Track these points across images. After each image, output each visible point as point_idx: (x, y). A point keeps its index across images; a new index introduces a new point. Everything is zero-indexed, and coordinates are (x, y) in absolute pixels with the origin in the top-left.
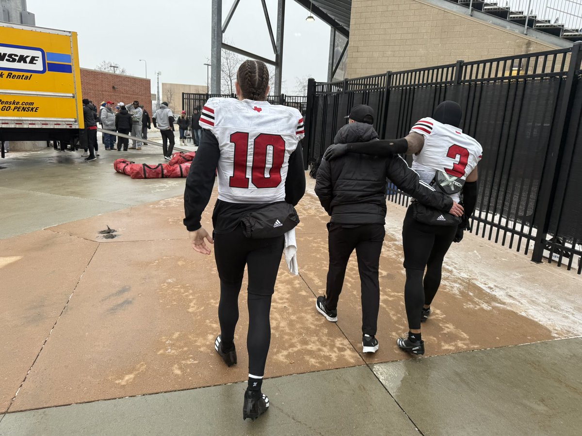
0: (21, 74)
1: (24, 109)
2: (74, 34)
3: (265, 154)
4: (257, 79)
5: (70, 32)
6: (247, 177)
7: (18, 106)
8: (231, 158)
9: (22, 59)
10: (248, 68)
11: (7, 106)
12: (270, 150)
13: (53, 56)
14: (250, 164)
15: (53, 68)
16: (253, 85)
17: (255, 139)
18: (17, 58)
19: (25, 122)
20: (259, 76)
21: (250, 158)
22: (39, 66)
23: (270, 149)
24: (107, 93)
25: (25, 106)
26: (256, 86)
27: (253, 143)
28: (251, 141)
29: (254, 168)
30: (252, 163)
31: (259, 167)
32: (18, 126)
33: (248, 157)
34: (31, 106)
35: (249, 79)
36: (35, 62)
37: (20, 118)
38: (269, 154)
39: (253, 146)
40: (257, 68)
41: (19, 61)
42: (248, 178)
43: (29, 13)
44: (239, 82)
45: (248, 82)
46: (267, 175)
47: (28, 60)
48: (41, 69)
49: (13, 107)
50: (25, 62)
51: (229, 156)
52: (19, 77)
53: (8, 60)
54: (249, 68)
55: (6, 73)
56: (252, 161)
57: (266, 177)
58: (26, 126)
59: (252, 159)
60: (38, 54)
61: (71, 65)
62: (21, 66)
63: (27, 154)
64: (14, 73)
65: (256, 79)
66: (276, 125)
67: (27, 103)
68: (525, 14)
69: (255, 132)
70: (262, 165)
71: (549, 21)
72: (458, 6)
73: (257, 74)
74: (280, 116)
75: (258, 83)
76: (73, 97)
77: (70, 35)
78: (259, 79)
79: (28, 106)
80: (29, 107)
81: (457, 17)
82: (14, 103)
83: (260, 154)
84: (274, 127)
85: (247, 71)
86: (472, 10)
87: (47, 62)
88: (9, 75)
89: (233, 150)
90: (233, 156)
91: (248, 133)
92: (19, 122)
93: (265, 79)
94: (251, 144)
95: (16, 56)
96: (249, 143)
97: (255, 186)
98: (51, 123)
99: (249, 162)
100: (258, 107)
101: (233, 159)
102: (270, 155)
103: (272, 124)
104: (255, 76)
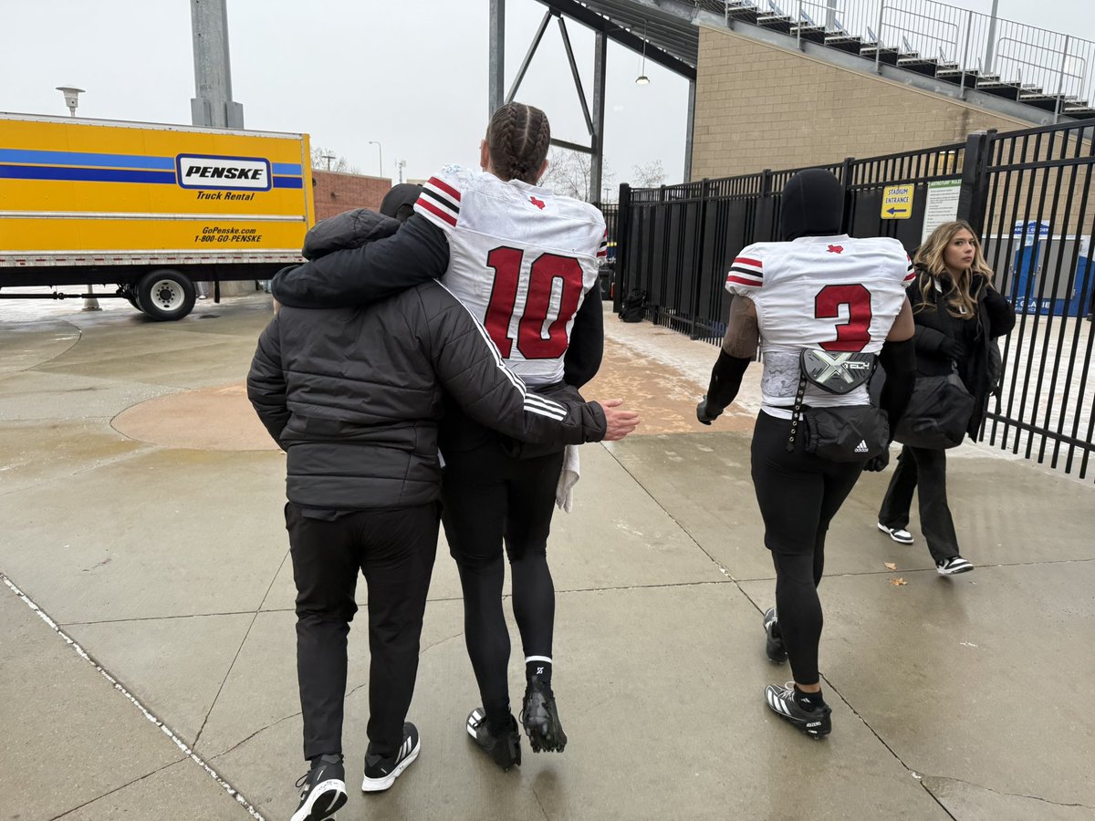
0: (241, 193)
1: (244, 239)
2: (308, 136)
3: (548, 294)
4: (525, 141)
5: (300, 135)
6: (510, 335)
7: (237, 235)
8: (485, 297)
9: (244, 174)
10: (509, 115)
11: (224, 235)
12: (557, 286)
13: (279, 167)
14: (519, 311)
15: (279, 183)
16: (513, 150)
17: (533, 264)
18: (237, 173)
19: (244, 255)
20: (531, 135)
21: (521, 300)
22: (262, 181)
23: (558, 284)
24: (324, 205)
25: (245, 235)
26: (521, 153)
27: (529, 271)
28: (526, 266)
29: (524, 321)
30: (522, 311)
31: (533, 318)
32: (236, 261)
33: (517, 297)
34: (252, 235)
35: (508, 137)
36: (258, 176)
37: (240, 251)
38: (555, 293)
39: (528, 278)
40: (528, 119)
41: (240, 177)
42: (512, 339)
43: (236, 104)
44: (490, 142)
45: (505, 142)
46: (545, 335)
47: (250, 174)
48: (265, 185)
49: (231, 236)
50: (247, 177)
51: (479, 293)
52: (239, 197)
53: (227, 176)
54: (512, 116)
55: (224, 192)
56: (524, 306)
57: (543, 337)
58: (245, 261)
59: (525, 302)
60: (262, 166)
61: (301, 179)
62: (242, 182)
63: (234, 300)
64: (233, 192)
65: (523, 140)
66: (570, 238)
67: (248, 231)
68: (961, 68)
69: (534, 249)
70: (539, 314)
71: (998, 78)
72: (860, 60)
73: (526, 130)
74: (578, 221)
75: (525, 149)
76: (304, 220)
77: (301, 138)
78: (528, 141)
79: (248, 234)
80: (250, 236)
81: (857, 77)
82: (232, 231)
83: (539, 293)
84: (567, 241)
85: (506, 121)
86: (880, 65)
87: (272, 175)
88: (228, 196)
89: (492, 282)
90: (490, 294)
91: (522, 251)
92: (237, 256)
93: (539, 143)
94: (526, 273)
95: (236, 170)
96: (522, 271)
97: (522, 354)
98: (276, 255)
99: (518, 307)
100: (537, 198)
101: (488, 300)
102: (556, 296)
103: (564, 236)
104: (522, 133)
